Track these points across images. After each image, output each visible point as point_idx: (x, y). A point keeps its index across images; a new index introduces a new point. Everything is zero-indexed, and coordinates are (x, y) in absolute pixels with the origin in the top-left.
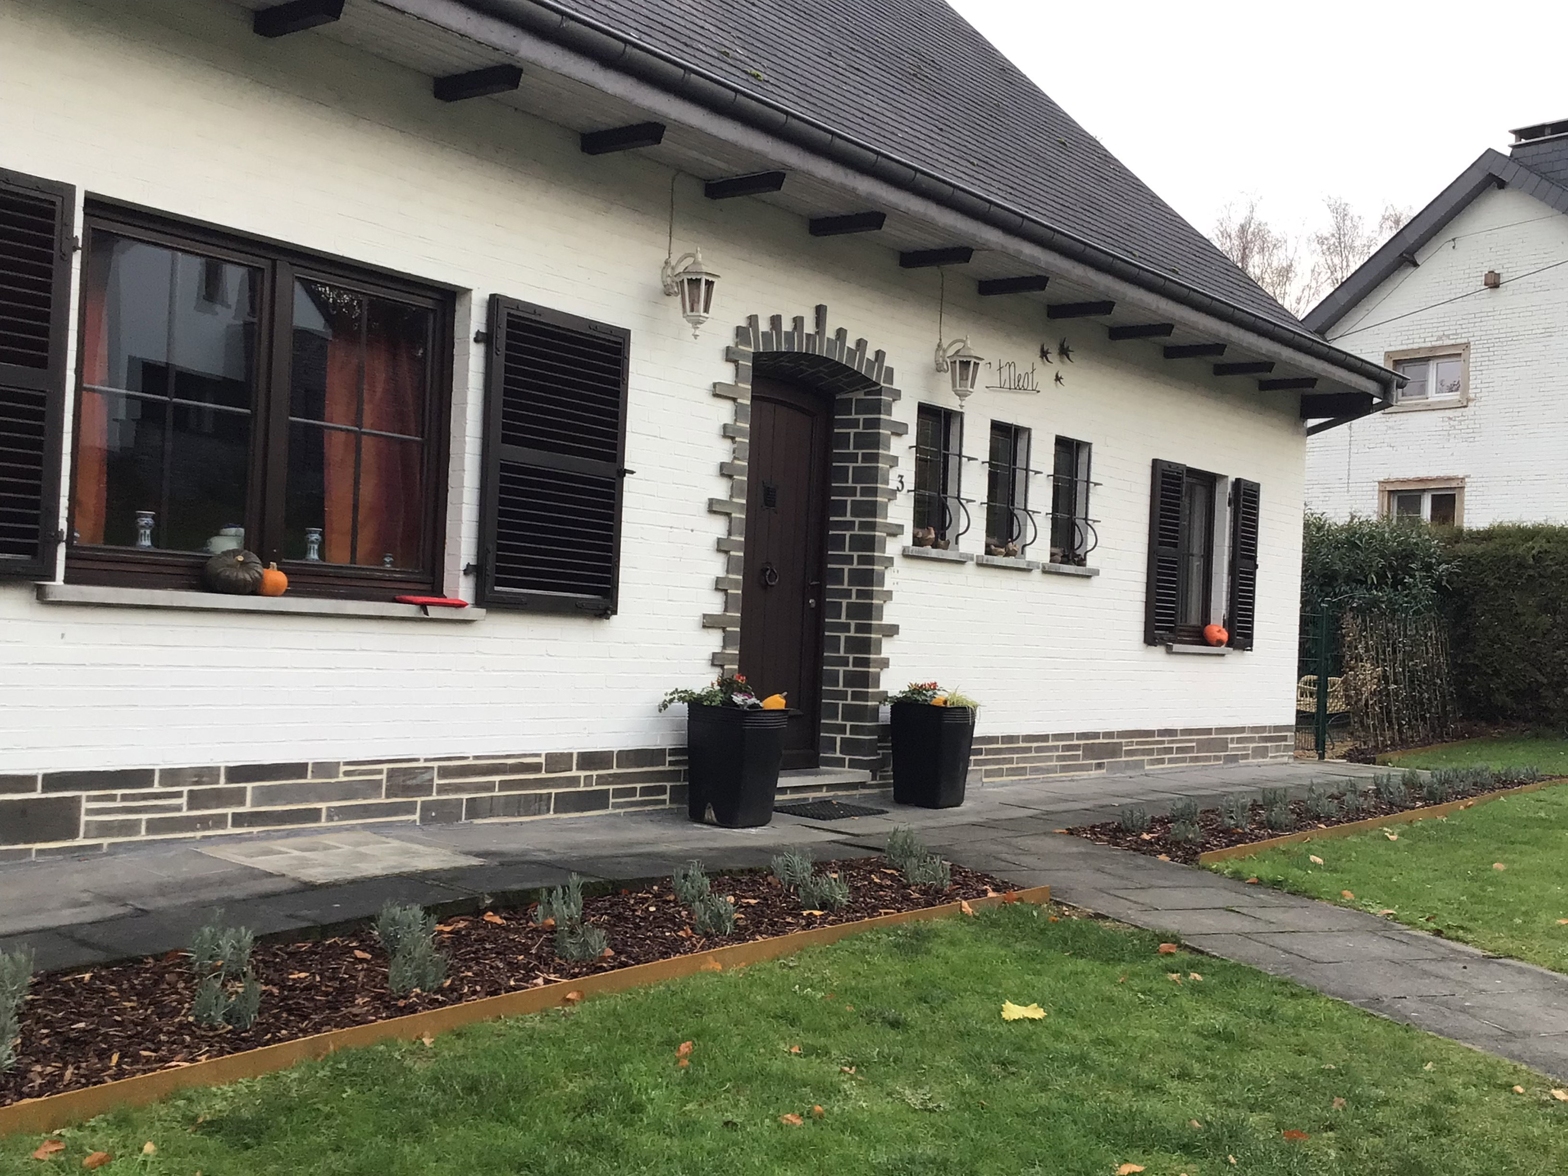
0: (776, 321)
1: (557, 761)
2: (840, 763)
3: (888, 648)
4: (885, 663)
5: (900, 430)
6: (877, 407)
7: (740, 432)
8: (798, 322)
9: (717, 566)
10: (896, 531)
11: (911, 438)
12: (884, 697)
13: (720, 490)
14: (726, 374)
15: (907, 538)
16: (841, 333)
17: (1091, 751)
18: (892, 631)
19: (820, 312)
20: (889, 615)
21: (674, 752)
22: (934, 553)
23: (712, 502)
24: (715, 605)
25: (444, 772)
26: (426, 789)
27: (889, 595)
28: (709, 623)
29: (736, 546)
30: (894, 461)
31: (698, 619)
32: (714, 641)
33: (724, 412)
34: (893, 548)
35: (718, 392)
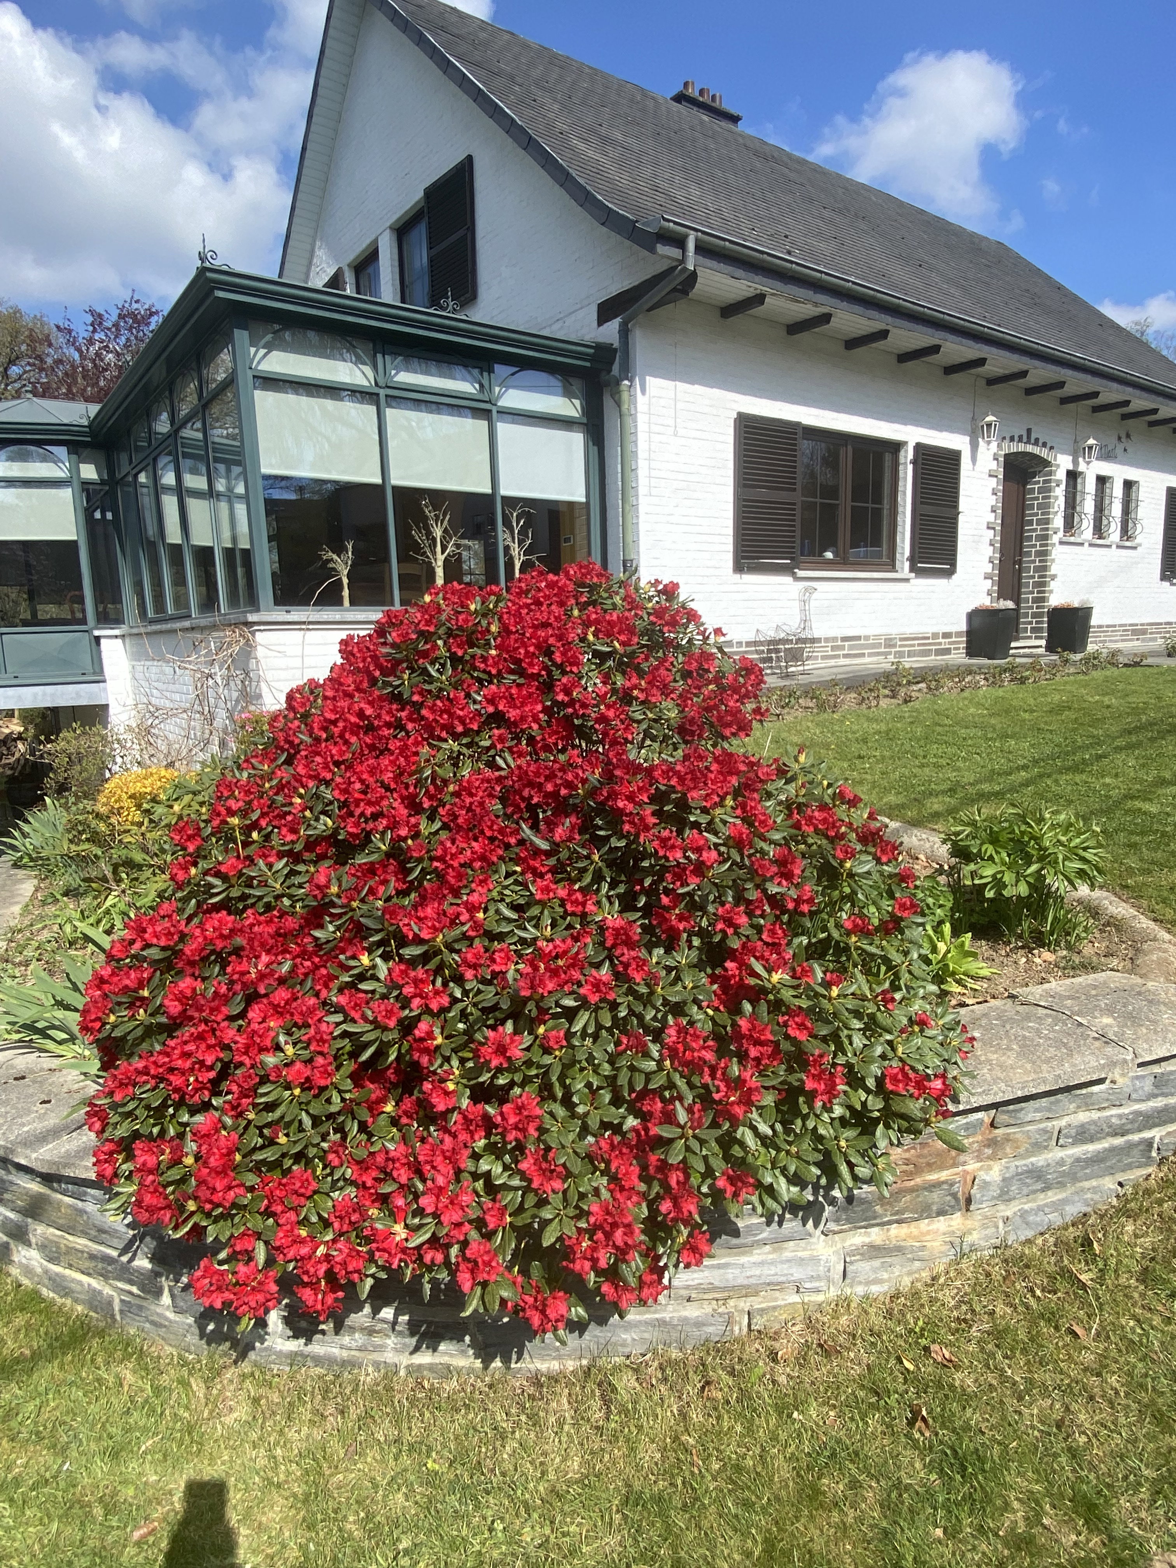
0: (1012, 438)
1: (935, 635)
2: (1030, 638)
3: (1053, 585)
5: (1059, 483)
6: (1050, 473)
7: (999, 491)
8: (1021, 437)
9: (989, 551)
10: (1056, 531)
11: (1063, 486)
12: (1050, 607)
13: (991, 518)
14: (994, 466)
15: (1060, 535)
16: (1037, 440)
17: (1135, 632)
18: (1054, 577)
19: (1029, 431)
20: (1054, 569)
22: (1072, 540)
23: (988, 523)
24: (989, 568)
25: (901, 639)
26: (894, 646)
27: (1053, 561)
28: (988, 576)
29: (997, 542)
30: (1056, 498)
31: (984, 576)
32: (988, 584)
33: (992, 483)
34: (1055, 539)
35: (991, 474)
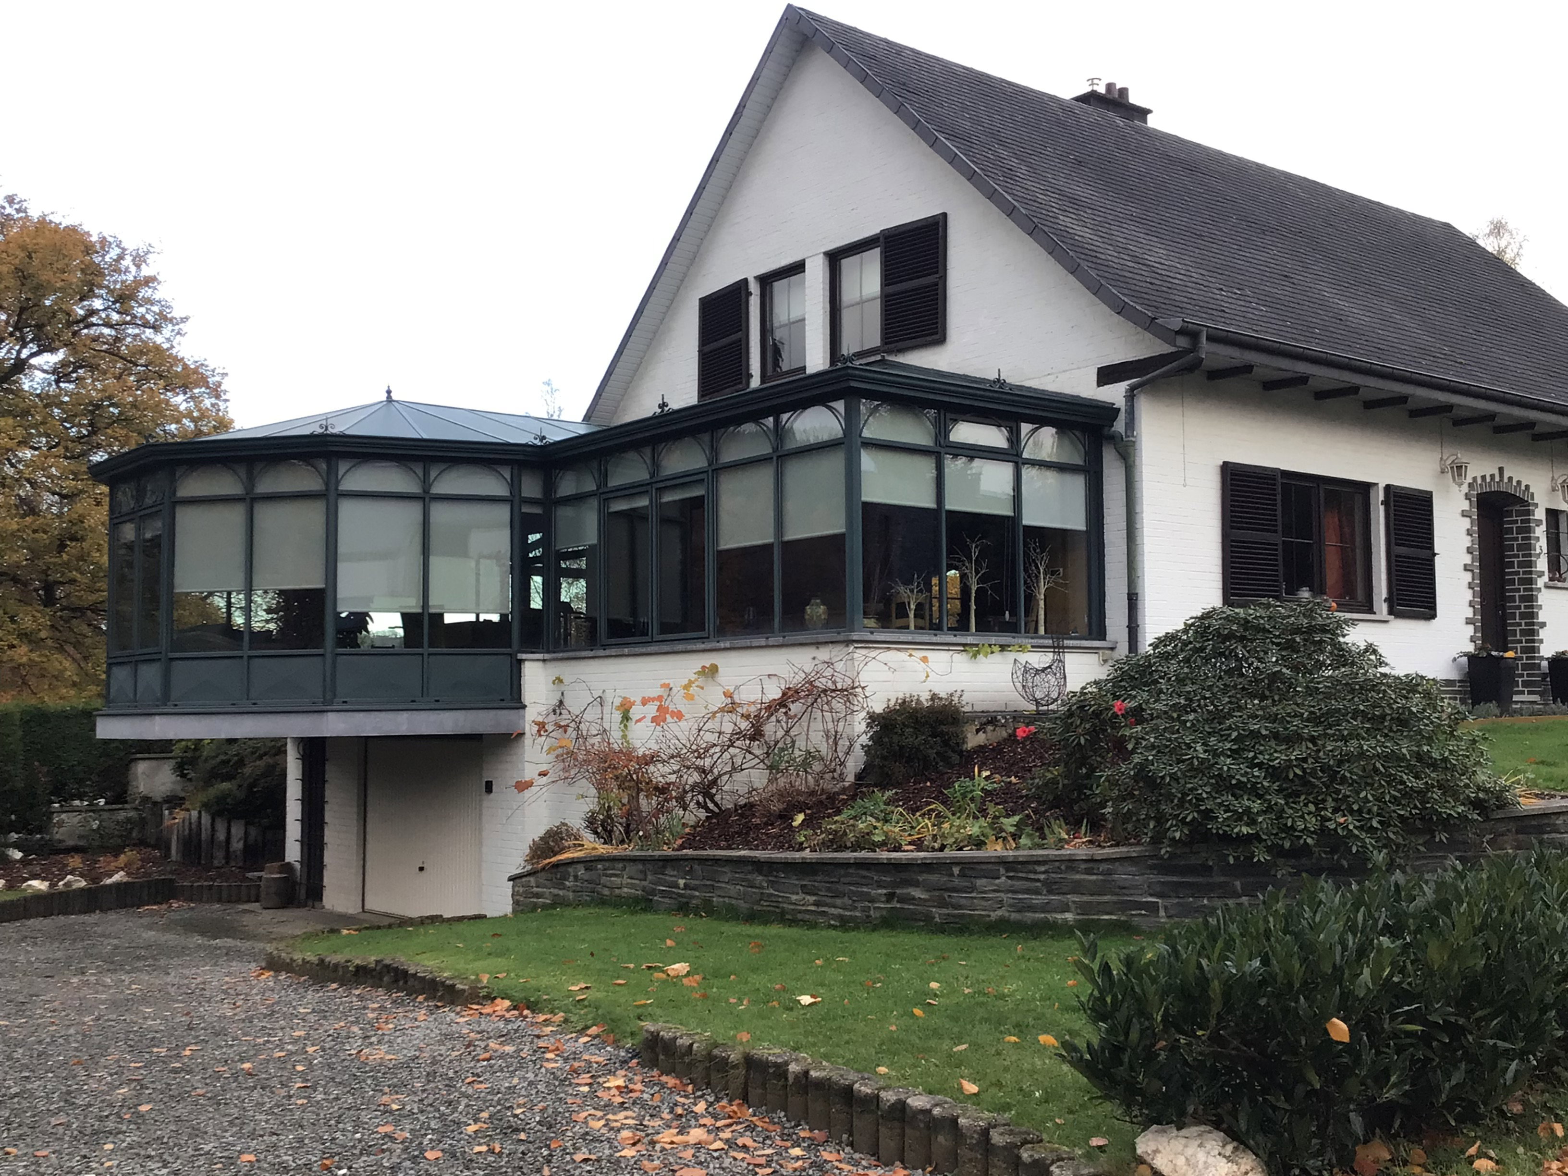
0: (1483, 478)
2: (1522, 693)
3: (1543, 634)
4: (1541, 641)
5: (1539, 523)
6: (1529, 513)
7: (1474, 532)
8: (1492, 476)
9: (1468, 595)
10: (1541, 574)
11: (1543, 527)
12: (1542, 658)
13: (1468, 559)
14: (1466, 505)
15: (1546, 578)
16: (1510, 479)
18: (1543, 625)
19: (1501, 470)
20: (1542, 617)
21: (1460, 681)
22: (1560, 584)
23: (1465, 565)
24: (1470, 613)
27: (1540, 607)
28: (1469, 621)
29: (1477, 585)
30: (1538, 539)
31: (1464, 621)
32: (1470, 630)
33: (1466, 523)
34: (1541, 582)
35: (1464, 514)
